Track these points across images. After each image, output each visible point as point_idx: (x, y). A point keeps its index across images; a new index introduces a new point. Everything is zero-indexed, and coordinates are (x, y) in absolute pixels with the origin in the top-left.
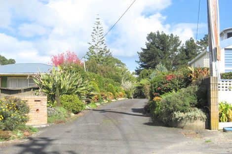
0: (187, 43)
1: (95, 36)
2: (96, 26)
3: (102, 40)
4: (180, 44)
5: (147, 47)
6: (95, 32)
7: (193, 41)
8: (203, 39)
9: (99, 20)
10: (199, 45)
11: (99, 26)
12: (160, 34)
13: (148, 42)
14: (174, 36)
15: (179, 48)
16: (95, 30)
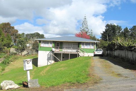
0: (125, 30)
1: (84, 25)
2: (84, 20)
3: (87, 27)
4: (121, 30)
5: (105, 31)
6: (84, 23)
7: (127, 29)
8: (132, 28)
9: (86, 17)
10: (130, 31)
11: (86, 20)
12: (112, 25)
13: (106, 28)
14: (119, 26)
15: (121, 31)
16: (83, 22)
